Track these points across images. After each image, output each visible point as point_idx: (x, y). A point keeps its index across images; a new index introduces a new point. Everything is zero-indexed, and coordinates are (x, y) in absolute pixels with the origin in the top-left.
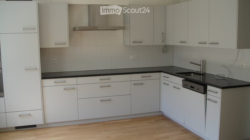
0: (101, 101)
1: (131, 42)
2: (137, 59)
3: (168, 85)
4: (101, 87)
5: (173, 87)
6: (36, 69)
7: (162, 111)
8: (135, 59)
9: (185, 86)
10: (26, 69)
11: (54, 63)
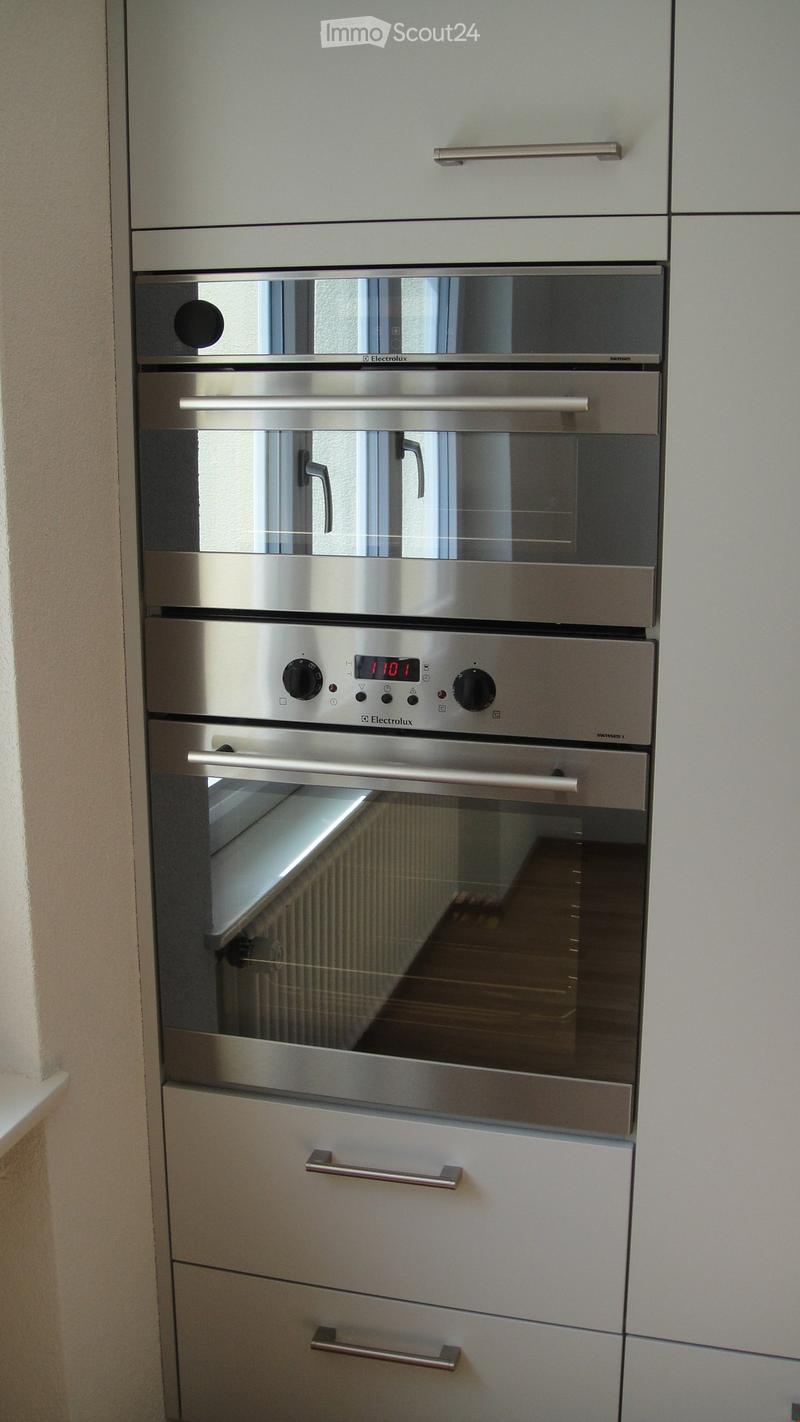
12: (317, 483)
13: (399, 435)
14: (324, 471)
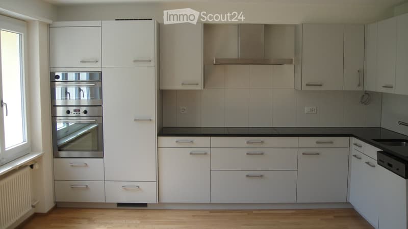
0: (247, 176)
1: (304, 84)
2: (316, 113)
3: (360, 158)
4: (248, 154)
5: (366, 163)
6: (151, 120)
7: (350, 202)
8: (314, 112)
9: (381, 162)
10: (135, 120)
11: (182, 113)
12: (68, 95)
13: (80, 88)
14: (69, 93)
